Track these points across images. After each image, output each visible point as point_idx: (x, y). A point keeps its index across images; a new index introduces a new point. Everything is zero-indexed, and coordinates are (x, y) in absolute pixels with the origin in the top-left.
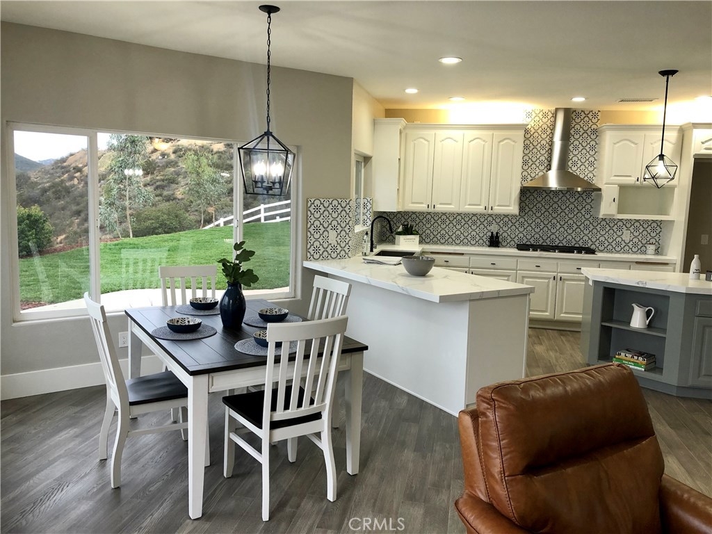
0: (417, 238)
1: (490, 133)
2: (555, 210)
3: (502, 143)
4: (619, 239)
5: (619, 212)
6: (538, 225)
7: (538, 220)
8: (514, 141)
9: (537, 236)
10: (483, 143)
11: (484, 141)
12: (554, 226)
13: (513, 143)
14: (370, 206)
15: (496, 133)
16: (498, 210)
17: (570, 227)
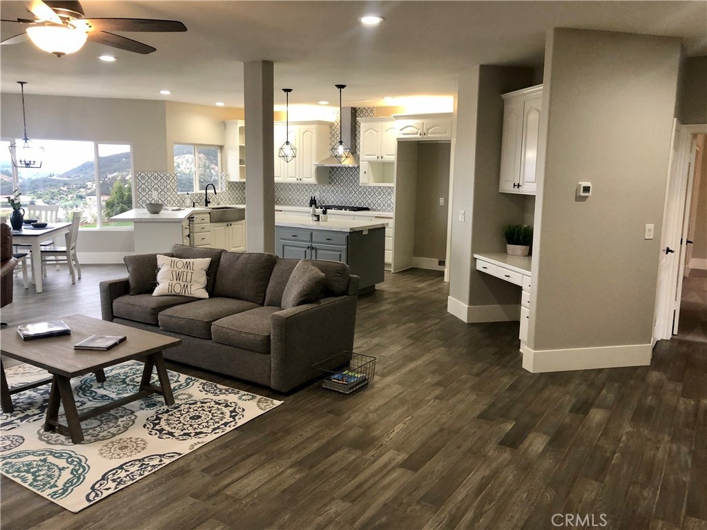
8: (311, 132)
9: (342, 200)
14: (224, 178)
15: (302, 127)
16: (305, 181)
17: (360, 193)
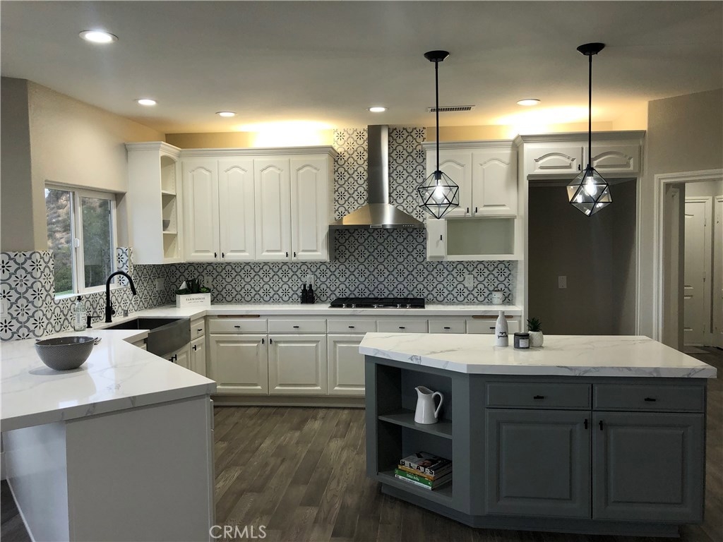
0: (208, 297)
1: (285, 158)
2: (381, 254)
3: (301, 171)
4: (460, 286)
5: (449, 253)
6: (362, 273)
7: (361, 267)
8: (316, 169)
9: (362, 286)
10: (278, 172)
11: (279, 169)
12: (381, 273)
13: (314, 171)
14: (126, 258)
15: (294, 158)
17: (401, 273)
